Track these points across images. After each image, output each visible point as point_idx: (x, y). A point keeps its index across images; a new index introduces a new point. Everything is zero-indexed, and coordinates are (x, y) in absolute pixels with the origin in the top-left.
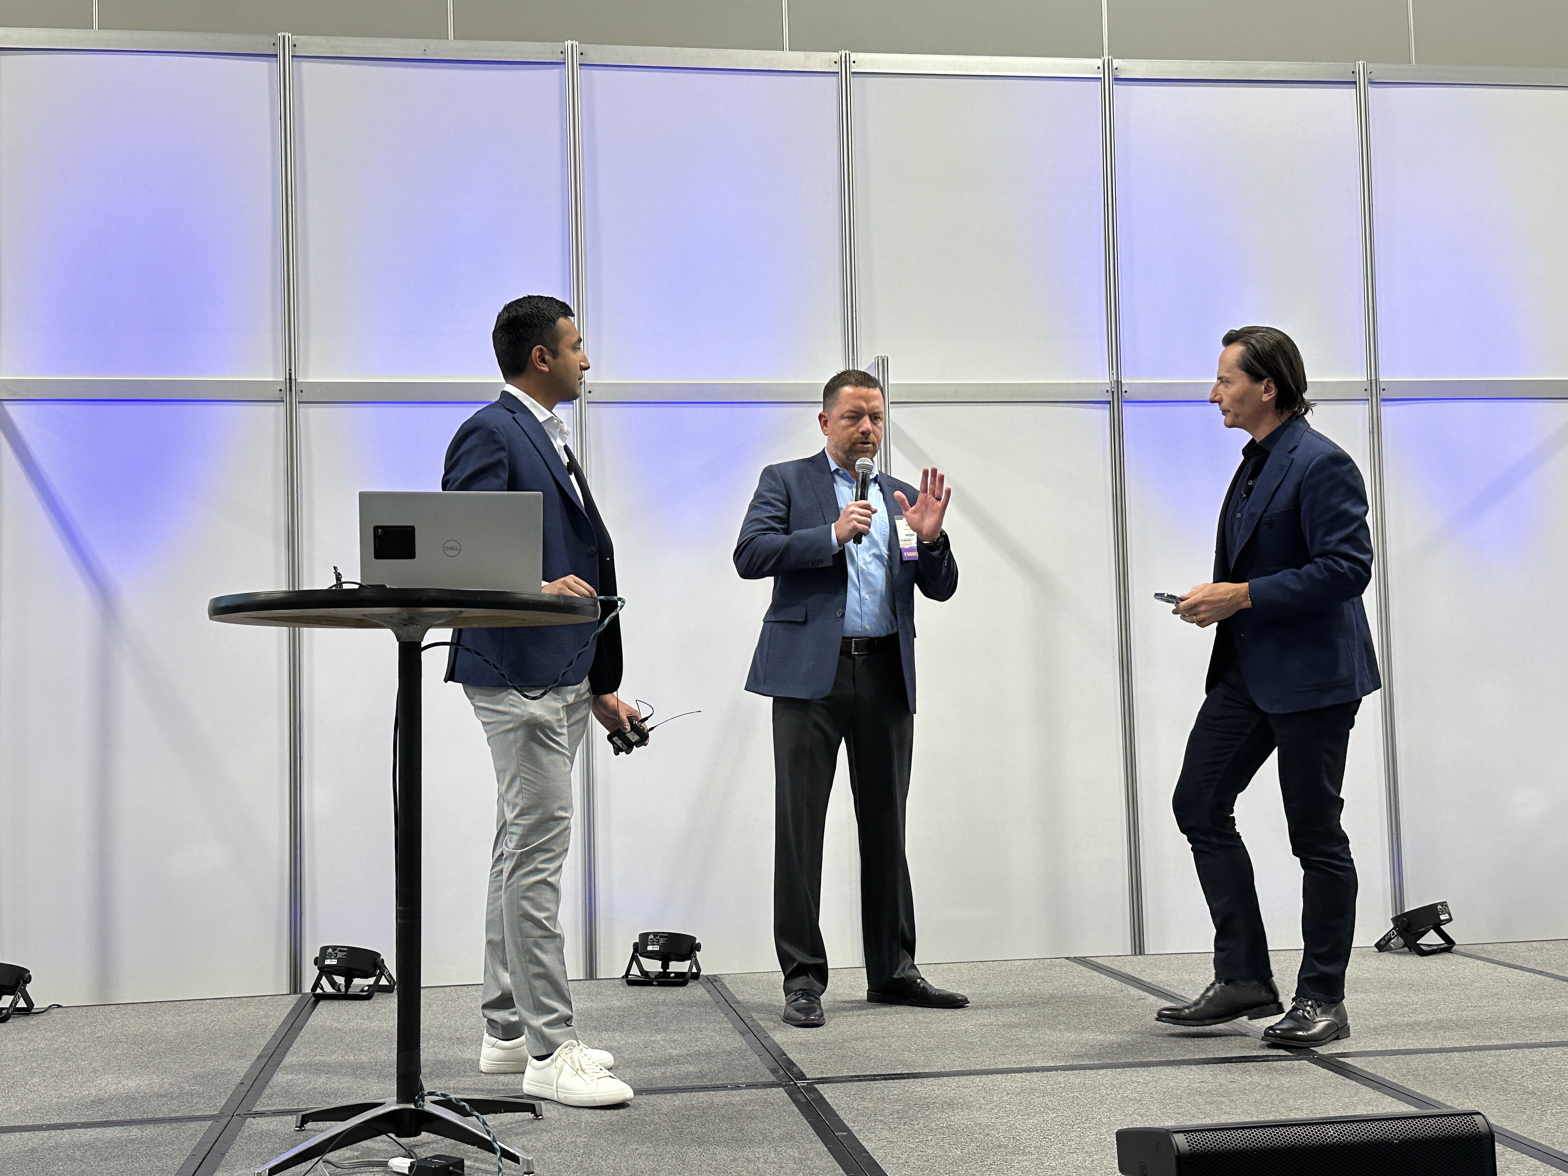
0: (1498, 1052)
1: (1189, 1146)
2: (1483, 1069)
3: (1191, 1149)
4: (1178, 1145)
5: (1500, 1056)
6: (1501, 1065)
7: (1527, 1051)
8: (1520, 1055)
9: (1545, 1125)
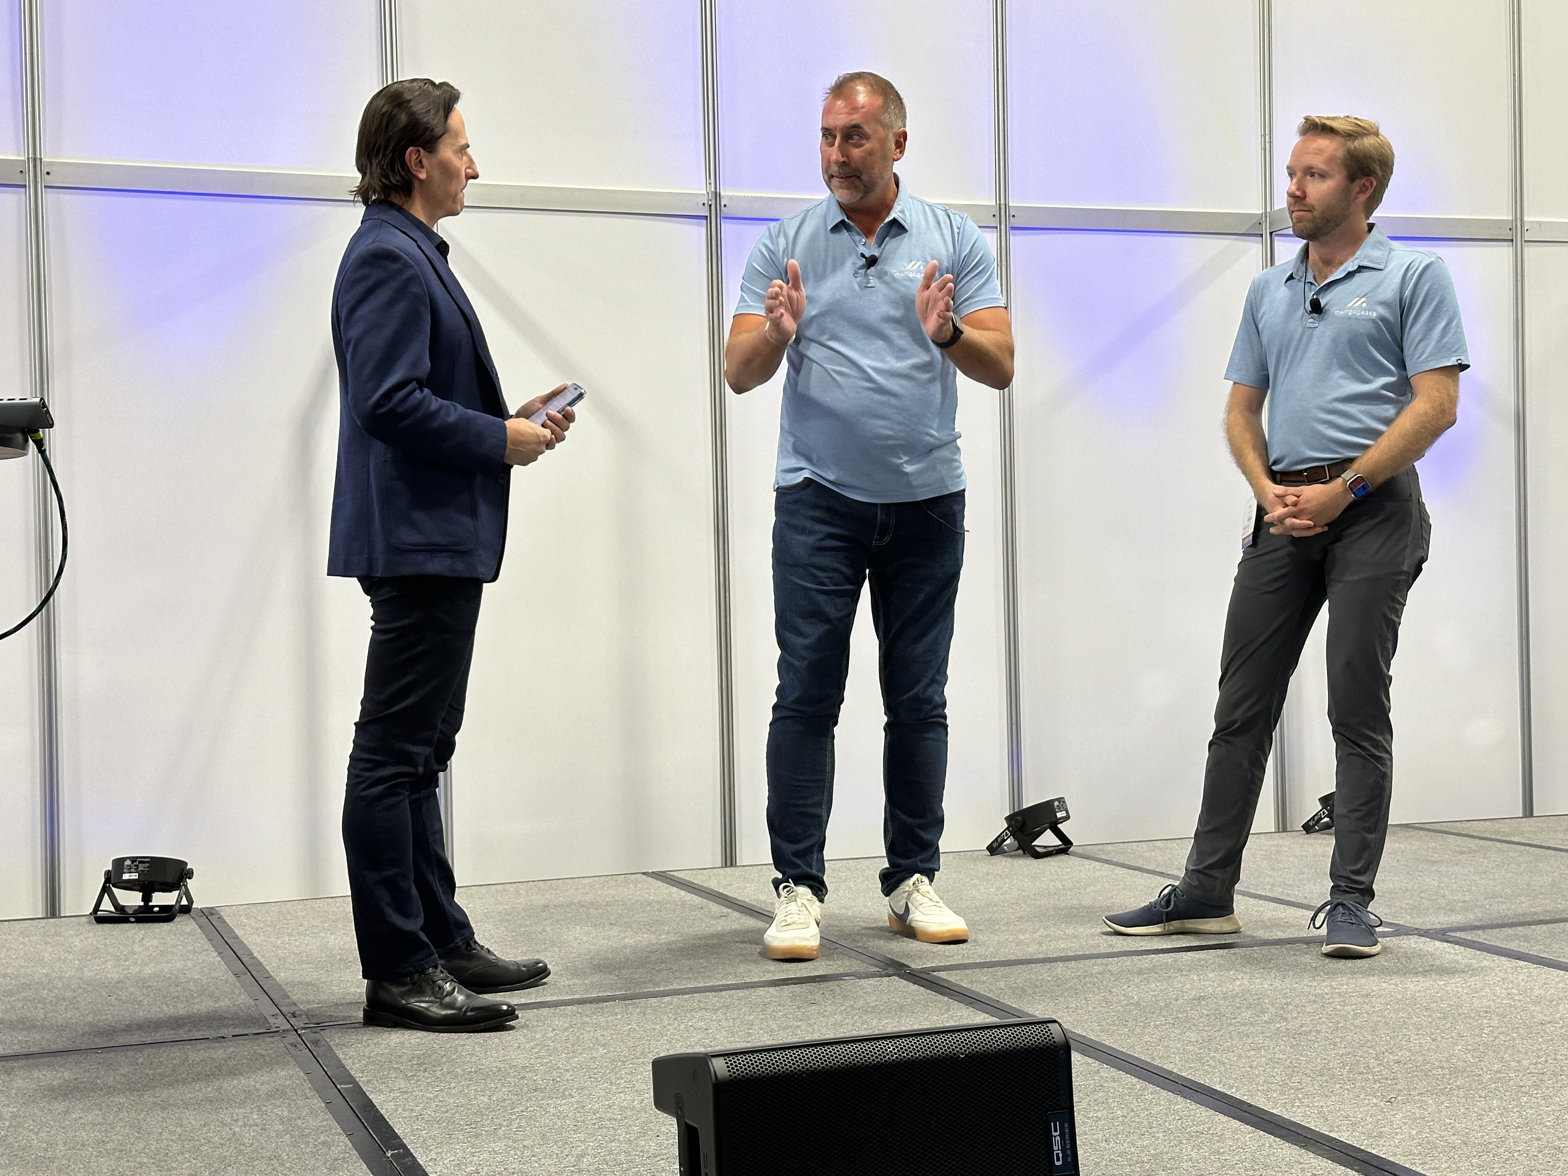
0: (1105, 961)
1: (729, 1071)
2: (1087, 979)
3: (731, 1075)
4: (716, 1069)
5: (1107, 965)
6: (1107, 976)
7: (1135, 958)
8: (1128, 964)
9: (1147, 1038)
